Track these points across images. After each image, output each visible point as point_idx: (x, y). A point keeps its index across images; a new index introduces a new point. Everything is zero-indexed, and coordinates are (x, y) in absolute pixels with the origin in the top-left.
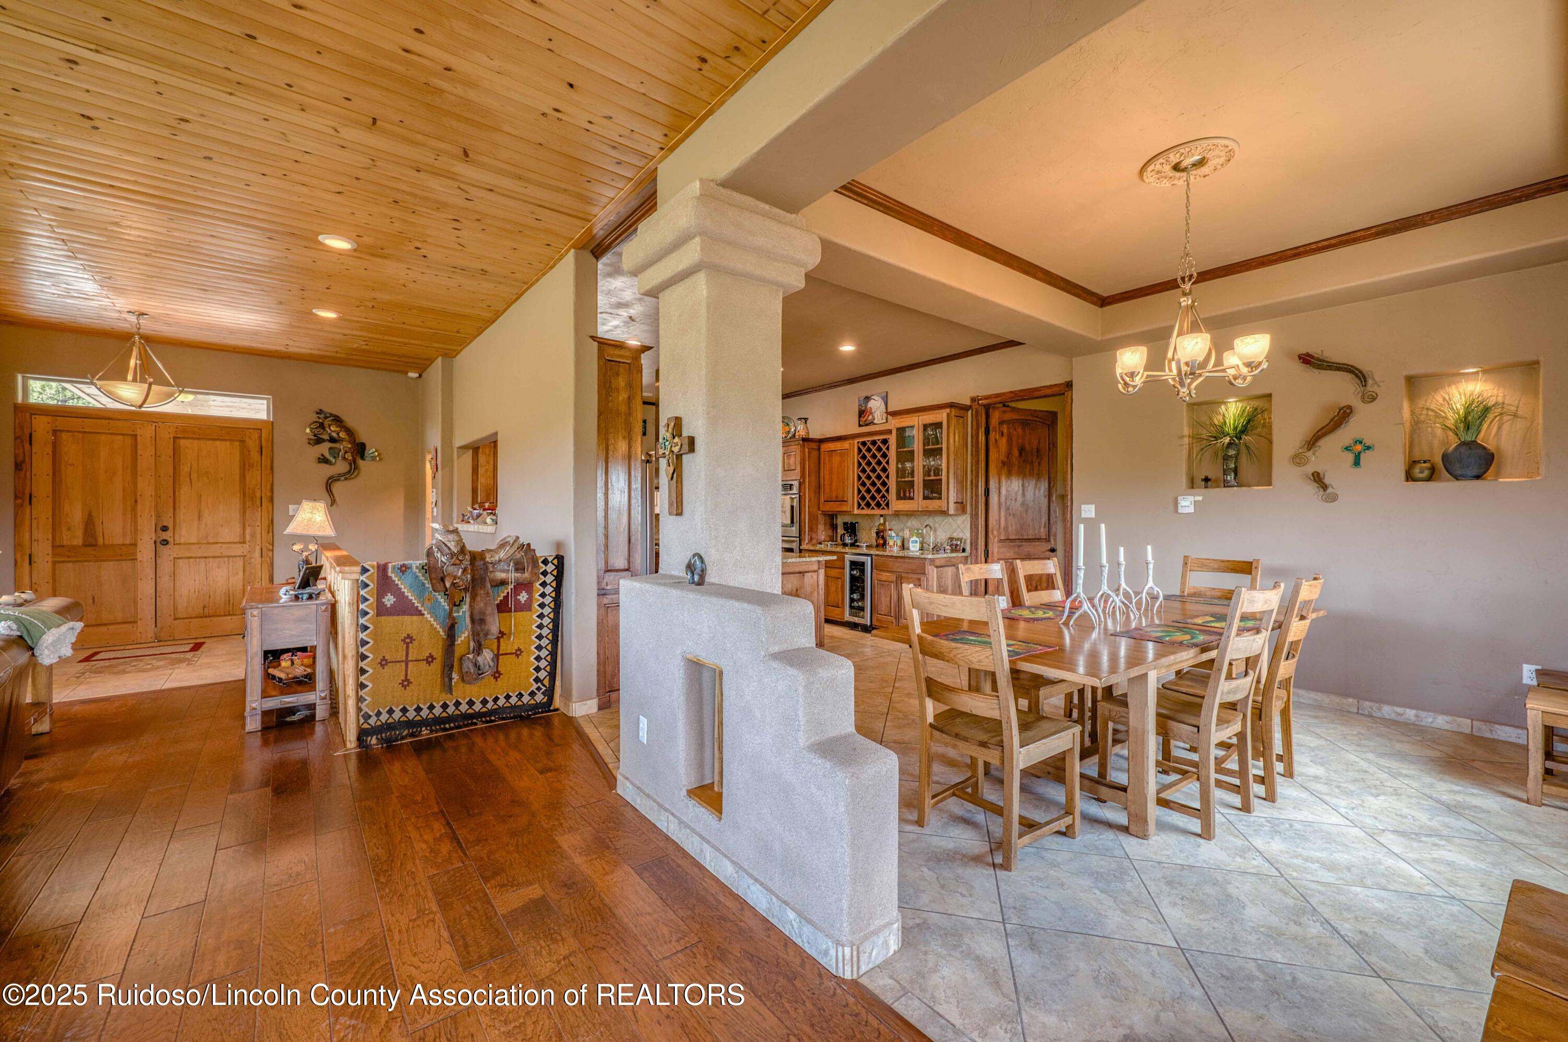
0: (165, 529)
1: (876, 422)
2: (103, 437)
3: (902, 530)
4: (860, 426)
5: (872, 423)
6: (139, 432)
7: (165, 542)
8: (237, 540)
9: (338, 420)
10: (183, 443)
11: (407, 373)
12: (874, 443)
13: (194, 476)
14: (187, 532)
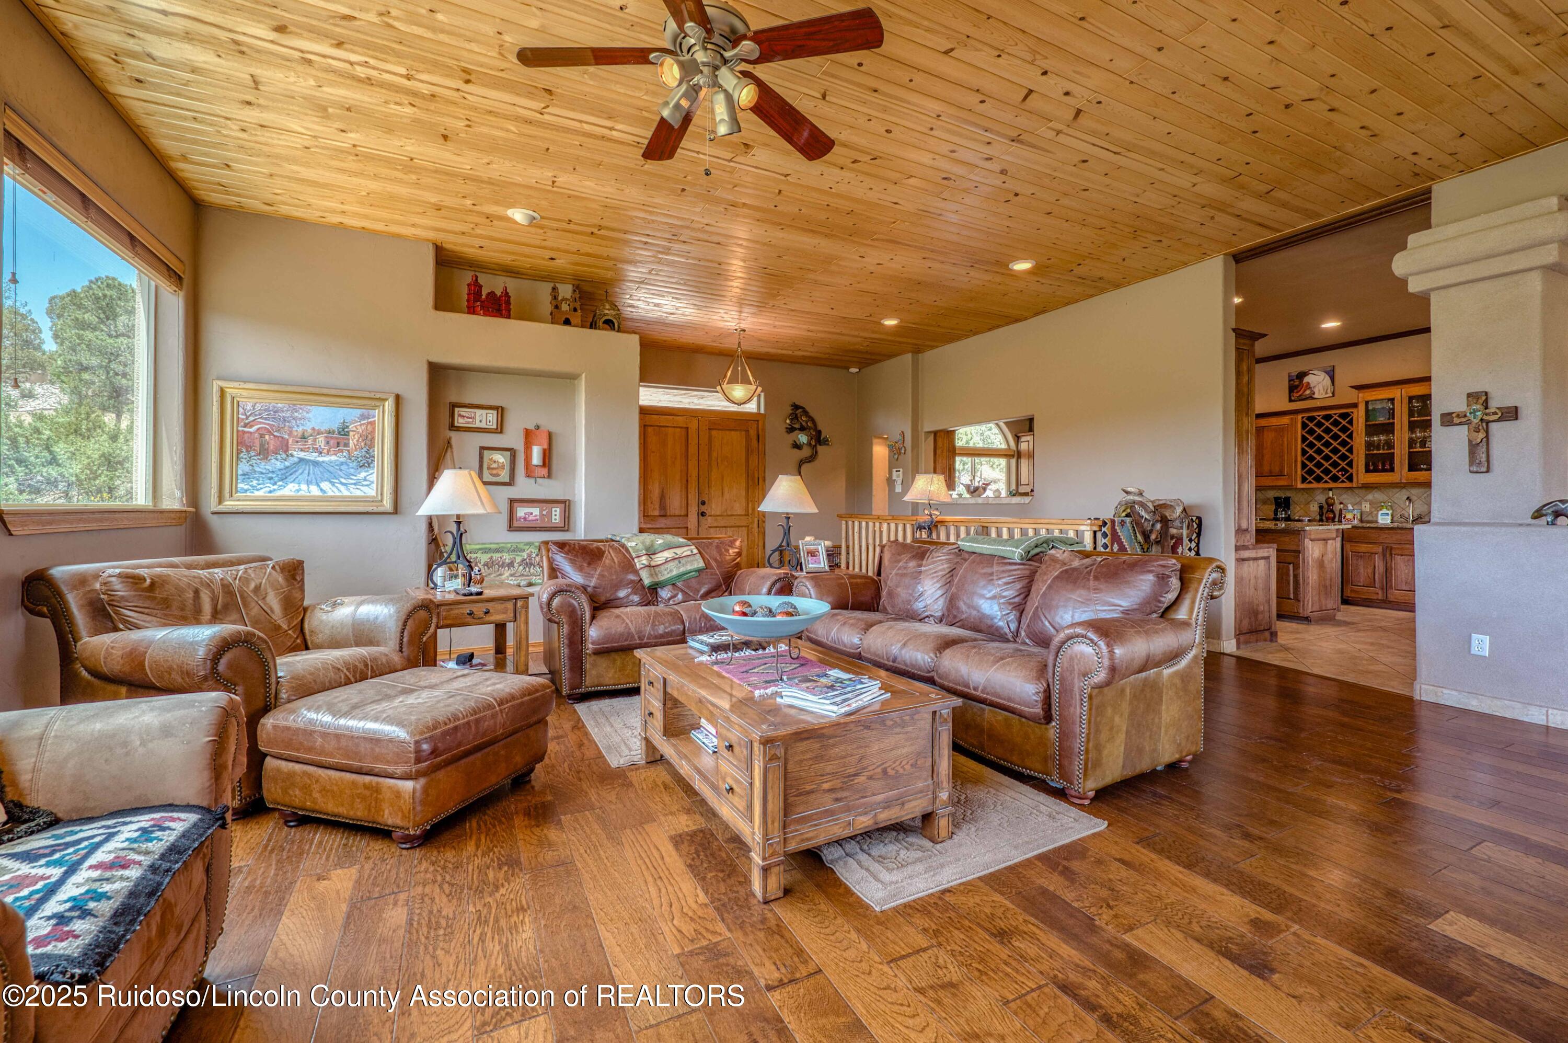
0: (703, 503)
1: (1316, 396)
2: (670, 430)
3: (1360, 503)
4: (1291, 401)
5: (1311, 397)
6: (689, 426)
7: (703, 514)
8: (743, 513)
9: (805, 412)
10: (714, 433)
11: (848, 368)
12: (1328, 417)
13: (719, 460)
14: (714, 508)
